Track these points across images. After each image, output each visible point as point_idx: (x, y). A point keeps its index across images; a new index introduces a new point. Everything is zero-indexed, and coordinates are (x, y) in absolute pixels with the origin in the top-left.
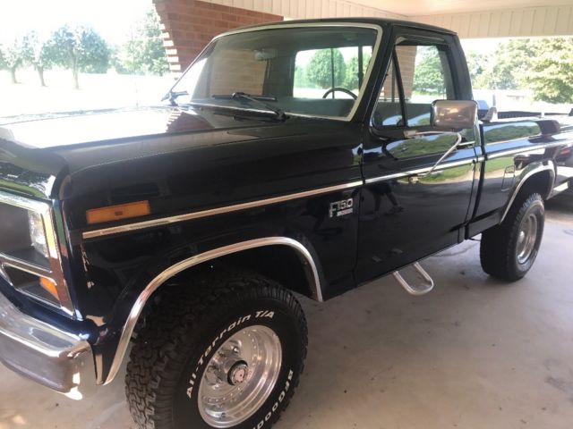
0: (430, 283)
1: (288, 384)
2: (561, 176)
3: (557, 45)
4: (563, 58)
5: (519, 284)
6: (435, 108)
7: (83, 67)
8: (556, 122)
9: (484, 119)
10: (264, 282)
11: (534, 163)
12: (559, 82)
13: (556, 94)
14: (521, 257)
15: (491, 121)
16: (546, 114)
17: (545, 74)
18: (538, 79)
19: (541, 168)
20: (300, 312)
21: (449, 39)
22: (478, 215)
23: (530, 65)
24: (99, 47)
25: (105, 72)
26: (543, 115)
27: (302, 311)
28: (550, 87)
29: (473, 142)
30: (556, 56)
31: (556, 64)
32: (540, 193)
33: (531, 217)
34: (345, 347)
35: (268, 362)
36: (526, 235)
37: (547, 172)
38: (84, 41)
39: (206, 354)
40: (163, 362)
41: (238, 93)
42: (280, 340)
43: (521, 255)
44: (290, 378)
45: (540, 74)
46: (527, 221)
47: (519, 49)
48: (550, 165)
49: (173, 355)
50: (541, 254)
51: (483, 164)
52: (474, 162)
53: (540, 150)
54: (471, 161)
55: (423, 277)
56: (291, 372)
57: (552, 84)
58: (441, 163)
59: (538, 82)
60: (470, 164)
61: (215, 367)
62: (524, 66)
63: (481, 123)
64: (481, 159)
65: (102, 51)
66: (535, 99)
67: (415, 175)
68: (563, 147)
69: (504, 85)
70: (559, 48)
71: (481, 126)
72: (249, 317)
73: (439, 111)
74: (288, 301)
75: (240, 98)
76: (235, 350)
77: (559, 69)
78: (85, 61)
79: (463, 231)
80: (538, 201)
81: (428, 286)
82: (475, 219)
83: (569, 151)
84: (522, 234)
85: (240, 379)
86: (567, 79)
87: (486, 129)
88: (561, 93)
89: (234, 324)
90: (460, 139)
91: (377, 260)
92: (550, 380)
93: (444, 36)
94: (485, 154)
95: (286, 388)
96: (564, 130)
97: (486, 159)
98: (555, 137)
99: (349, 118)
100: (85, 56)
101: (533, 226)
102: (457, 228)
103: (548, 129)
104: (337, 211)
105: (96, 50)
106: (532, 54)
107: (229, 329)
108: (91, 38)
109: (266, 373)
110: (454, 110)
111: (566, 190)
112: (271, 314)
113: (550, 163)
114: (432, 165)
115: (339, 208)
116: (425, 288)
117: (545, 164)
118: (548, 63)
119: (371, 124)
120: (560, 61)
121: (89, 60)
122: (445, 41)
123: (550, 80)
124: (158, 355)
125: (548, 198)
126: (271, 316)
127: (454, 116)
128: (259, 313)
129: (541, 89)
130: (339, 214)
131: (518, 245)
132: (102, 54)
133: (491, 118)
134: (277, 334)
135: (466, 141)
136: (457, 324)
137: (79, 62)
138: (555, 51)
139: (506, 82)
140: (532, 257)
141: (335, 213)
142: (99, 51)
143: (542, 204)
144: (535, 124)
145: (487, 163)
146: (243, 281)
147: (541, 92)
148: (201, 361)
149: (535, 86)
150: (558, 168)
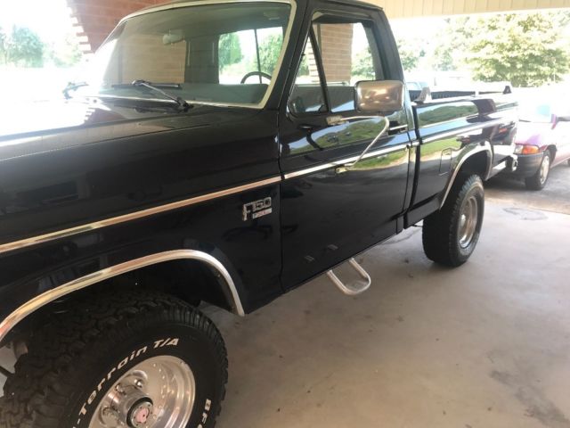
0: (367, 280)
1: (205, 415)
2: (499, 156)
3: (492, 25)
4: (498, 38)
5: (463, 269)
6: (359, 91)
7: (15, 61)
8: (492, 101)
9: (417, 100)
10: (164, 304)
11: (472, 144)
12: (495, 62)
13: (493, 73)
14: (463, 241)
15: (425, 102)
16: (481, 93)
17: (482, 54)
18: (475, 59)
19: (479, 149)
20: (215, 332)
21: (374, 14)
22: (416, 202)
23: (467, 47)
24: (31, 40)
25: (42, 67)
26: (477, 94)
27: (217, 331)
28: (487, 68)
29: (406, 125)
30: (491, 36)
31: (492, 44)
32: (478, 175)
33: (472, 200)
34: (281, 357)
35: (180, 396)
36: (467, 218)
37: (484, 153)
38: (14, 35)
39: (90, 401)
40: (31, 419)
41: (138, 81)
42: (192, 368)
43: (464, 238)
44: (207, 408)
45: (477, 55)
46: (468, 203)
47: (458, 31)
48: (487, 146)
49: (44, 409)
50: (484, 235)
51: (418, 149)
52: (408, 146)
53: (477, 130)
54: (404, 146)
55: (360, 274)
56: (208, 402)
57: (488, 64)
58: (369, 151)
59: (476, 61)
60: (404, 149)
61: (113, 407)
62: (462, 47)
63: (415, 104)
64: (416, 143)
65: (35, 44)
66: (474, 79)
67: (342, 166)
68: (499, 125)
69: (445, 66)
70: (494, 28)
71: (414, 108)
72: (145, 348)
73: (364, 93)
74: (197, 322)
75: (140, 86)
76: (139, 384)
77: (495, 49)
78: (16, 55)
79: (401, 220)
80: (477, 182)
81: (365, 283)
82: (413, 207)
83: (504, 130)
84: (463, 217)
85: (143, 420)
86: (503, 58)
87: (419, 111)
88: (498, 73)
89: (126, 360)
90: (388, 124)
91: (310, 259)
92: (495, 374)
93: (369, 12)
94: (419, 138)
95: (204, 420)
96: (501, 108)
97: (421, 143)
98: (491, 116)
99: (262, 105)
100: (16, 50)
101: (473, 209)
102: (395, 217)
103: (485, 108)
104: (252, 213)
105: (28, 43)
106: (469, 35)
107: (120, 367)
108: (22, 30)
109: (178, 408)
110: (381, 91)
111: (504, 170)
112: (175, 342)
113: (487, 143)
114: (360, 154)
115: (255, 209)
116: (363, 286)
117: (483, 144)
118: (483, 44)
119: (288, 110)
120: (496, 41)
121: (22, 54)
122: (370, 17)
123: (487, 60)
124: (26, 410)
125: (487, 178)
126: (175, 344)
127: (382, 98)
128: (158, 343)
129: (479, 69)
130: (255, 216)
131: (459, 229)
132: (35, 47)
133: (424, 98)
134: (186, 362)
135: (398, 125)
136: (400, 319)
137: (11, 56)
138: (490, 31)
139: (446, 64)
140: (474, 240)
141: (249, 216)
142: (32, 44)
143: (481, 186)
144: (472, 104)
145: (422, 147)
146: (136, 306)
147: (479, 72)
148: (83, 411)
149: (474, 67)
150: (496, 147)
